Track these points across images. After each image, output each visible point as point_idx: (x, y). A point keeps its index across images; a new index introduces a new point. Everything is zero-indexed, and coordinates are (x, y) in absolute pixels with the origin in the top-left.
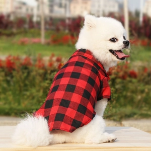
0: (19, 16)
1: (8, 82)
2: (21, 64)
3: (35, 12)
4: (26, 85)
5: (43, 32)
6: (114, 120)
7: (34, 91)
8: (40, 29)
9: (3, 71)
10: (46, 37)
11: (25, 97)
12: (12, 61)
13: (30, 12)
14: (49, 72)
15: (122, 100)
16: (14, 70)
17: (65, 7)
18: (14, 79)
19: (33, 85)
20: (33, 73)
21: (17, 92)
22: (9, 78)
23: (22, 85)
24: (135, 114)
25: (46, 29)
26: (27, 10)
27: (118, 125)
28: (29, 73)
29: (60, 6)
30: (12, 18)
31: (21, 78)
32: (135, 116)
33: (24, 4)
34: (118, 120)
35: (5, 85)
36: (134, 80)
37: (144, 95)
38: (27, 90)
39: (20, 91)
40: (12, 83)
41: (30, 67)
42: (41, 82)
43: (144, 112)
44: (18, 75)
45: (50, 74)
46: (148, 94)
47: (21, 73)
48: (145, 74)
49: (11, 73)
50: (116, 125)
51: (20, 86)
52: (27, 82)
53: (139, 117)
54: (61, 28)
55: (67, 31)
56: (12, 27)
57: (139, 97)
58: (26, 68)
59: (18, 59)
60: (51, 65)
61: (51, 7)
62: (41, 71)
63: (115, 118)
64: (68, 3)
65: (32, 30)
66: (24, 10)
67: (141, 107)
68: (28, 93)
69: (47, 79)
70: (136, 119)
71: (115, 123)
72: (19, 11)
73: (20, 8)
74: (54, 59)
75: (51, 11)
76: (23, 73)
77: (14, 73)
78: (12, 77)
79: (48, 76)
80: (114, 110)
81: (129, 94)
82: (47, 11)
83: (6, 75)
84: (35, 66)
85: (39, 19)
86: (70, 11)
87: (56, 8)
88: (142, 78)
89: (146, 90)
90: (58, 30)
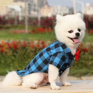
1: (15, 56)
3: (20, 14)
4: (25, 58)
6: (77, 77)
9: (11, 50)
10: (28, 29)
11: (25, 64)
13: (17, 14)
14: (38, 50)
15: (80, 65)
16: (18, 49)
17: (38, 11)
20: (28, 51)
21: (20, 62)
22: (15, 54)
23: (23, 57)
26: (15, 13)
27: (79, 79)
28: (26, 51)
29: (35, 10)
30: (7, 18)
31: (22, 53)
32: (89, 74)
33: (13, 10)
34: (79, 76)
35: (13, 58)
36: (86, 53)
38: (26, 61)
39: (22, 61)
40: (17, 57)
41: (27, 47)
42: (33, 56)
45: (38, 51)
47: (21, 51)
49: (16, 51)
50: (78, 79)
52: (25, 56)
57: (90, 63)
58: (24, 48)
59: (19, 42)
60: (38, 46)
61: (29, 11)
62: (34, 50)
63: (77, 75)
64: (39, 8)
65: (20, 25)
66: (13, 13)
67: (92, 69)
68: (27, 62)
70: (89, 76)
71: (77, 78)
72: (10, 14)
73: (11, 12)
74: (40, 42)
75: (30, 13)
76: (23, 50)
77: (18, 51)
78: (17, 53)
80: (76, 71)
81: (84, 61)
83: (13, 52)
84: (30, 46)
88: (91, 52)
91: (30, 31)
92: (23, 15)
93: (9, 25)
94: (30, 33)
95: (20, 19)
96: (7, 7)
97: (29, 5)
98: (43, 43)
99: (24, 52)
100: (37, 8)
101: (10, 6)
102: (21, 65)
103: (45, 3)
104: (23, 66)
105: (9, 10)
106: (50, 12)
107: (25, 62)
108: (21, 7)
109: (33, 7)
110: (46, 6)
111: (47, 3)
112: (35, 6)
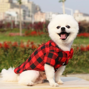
0: (7, 21)
1: (6, 55)
2: (12, 46)
3: (16, 20)
4: (15, 57)
5: (21, 30)
7: (19, 59)
8: (19, 28)
9: (3, 49)
10: (22, 32)
11: (15, 63)
12: (7, 44)
13: (13, 19)
16: (8, 49)
17: (32, 16)
18: (9, 54)
19: (19, 57)
20: (19, 50)
21: (11, 60)
22: (6, 53)
23: (13, 56)
24: (73, 71)
25: (22, 28)
26: (12, 18)
29: (29, 16)
30: (4, 23)
31: (12, 52)
32: (73, 72)
33: (10, 15)
34: (65, 74)
35: (4, 57)
37: (78, 61)
38: (16, 59)
39: (12, 60)
40: (8, 56)
41: (17, 47)
42: (23, 55)
43: (78, 70)
44: (10, 51)
45: (28, 51)
46: (79, 60)
47: (12, 50)
48: (78, 50)
51: (12, 57)
52: (16, 55)
53: (75, 73)
54: (30, 27)
55: (33, 30)
56: (4, 27)
57: (75, 62)
58: (15, 48)
59: (10, 43)
60: (28, 46)
61: (24, 16)
62: (23, 49)
64: (33, 14)
65: (15, 29)
66: (10, 18)
67: (76, 68)
68: (17, 61)
69: (26, 53)
70: (74, 74)
72: (7, 19)
73: (8, 17)
75: (24, 19)
76: (13, 50)
77: (9, 50)
78: (8, 53)
79: (27, 52)
81: (70, 61)
82: (22, 19)
83: (4, 51)
84: (20, 46)
85: (18, 23)
86: (34, 19)
87: (27, 17)
88: (76, 52)
89: (79, 59)
90: (28, 29)
91: (24, 34)
92: (19, 20)
93: (5, 29)
94: (24, 36)
95: (16, 23)
96: (4, 13)
97: (24, 11)
98: (32, 43)
99: (15, 51)
100: (31, 14)
101: (7, 12)
102: (11, 63)
103: (38, 9)
104: (13, 65)
105: (6, 15)
106: (42, 17)
107: (15, 61)
108: (17, 13)
109: (27, 13)
110: (39, 12)
111: (40, 10)
112: (29, 12)
